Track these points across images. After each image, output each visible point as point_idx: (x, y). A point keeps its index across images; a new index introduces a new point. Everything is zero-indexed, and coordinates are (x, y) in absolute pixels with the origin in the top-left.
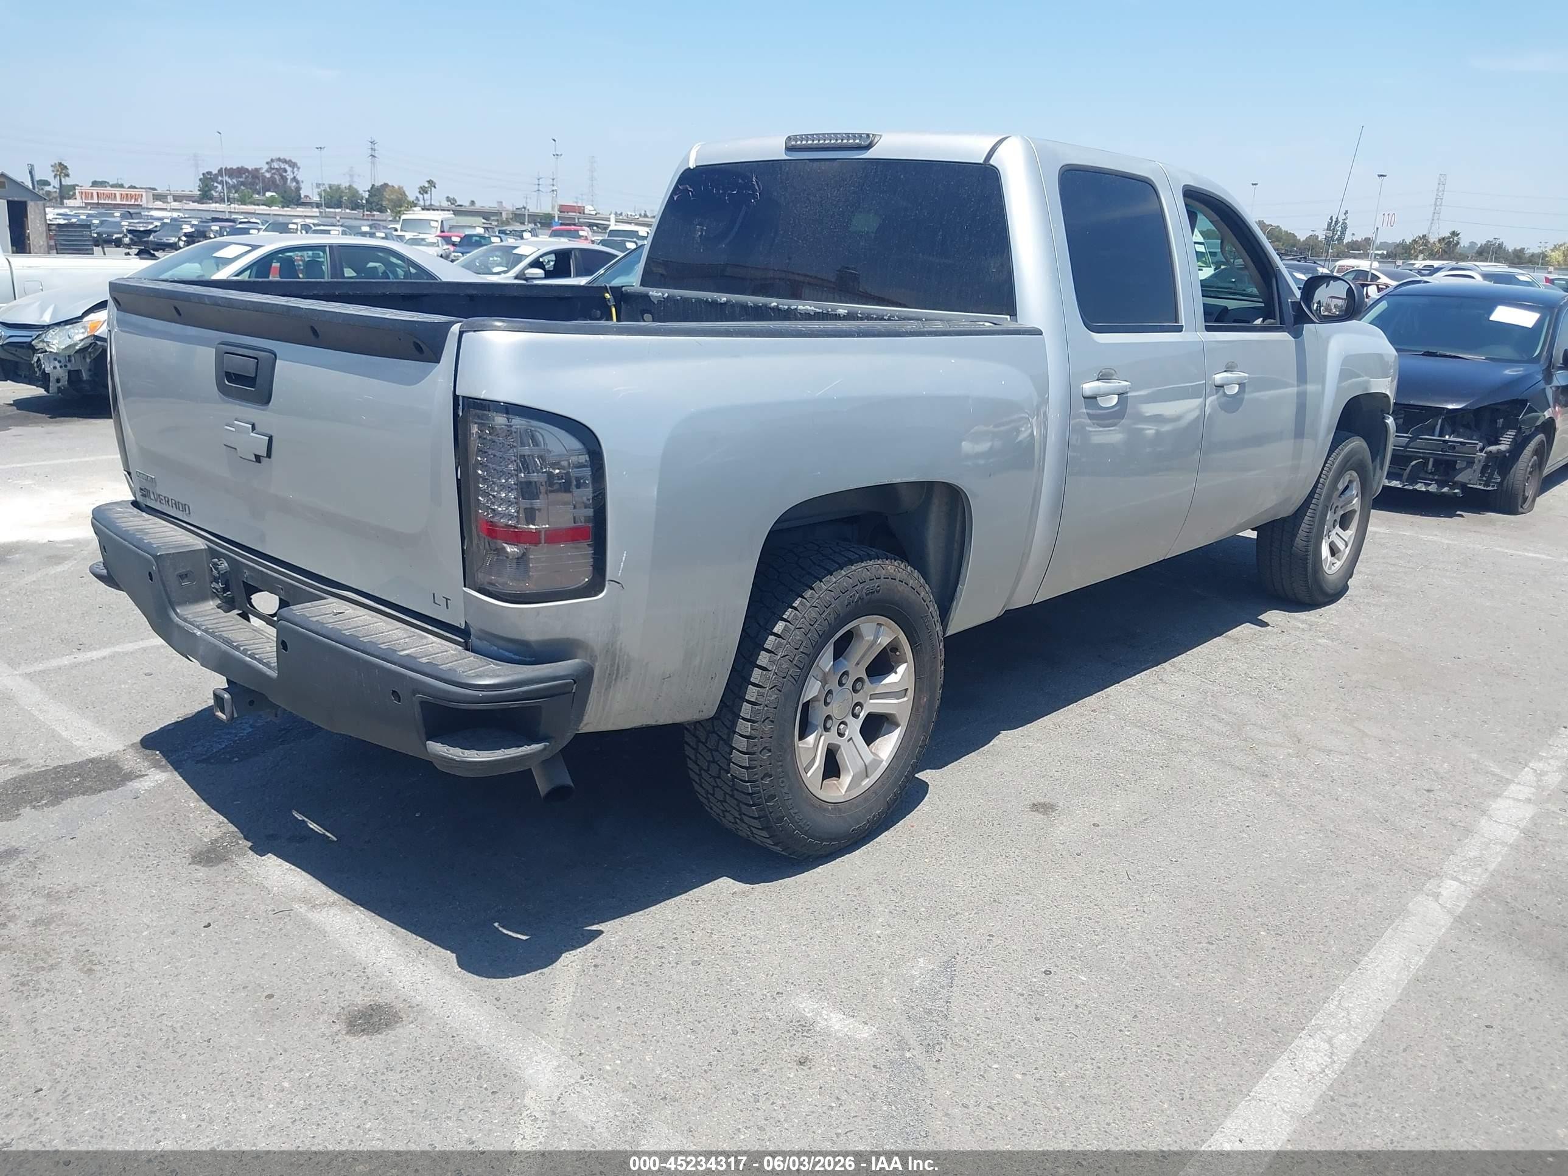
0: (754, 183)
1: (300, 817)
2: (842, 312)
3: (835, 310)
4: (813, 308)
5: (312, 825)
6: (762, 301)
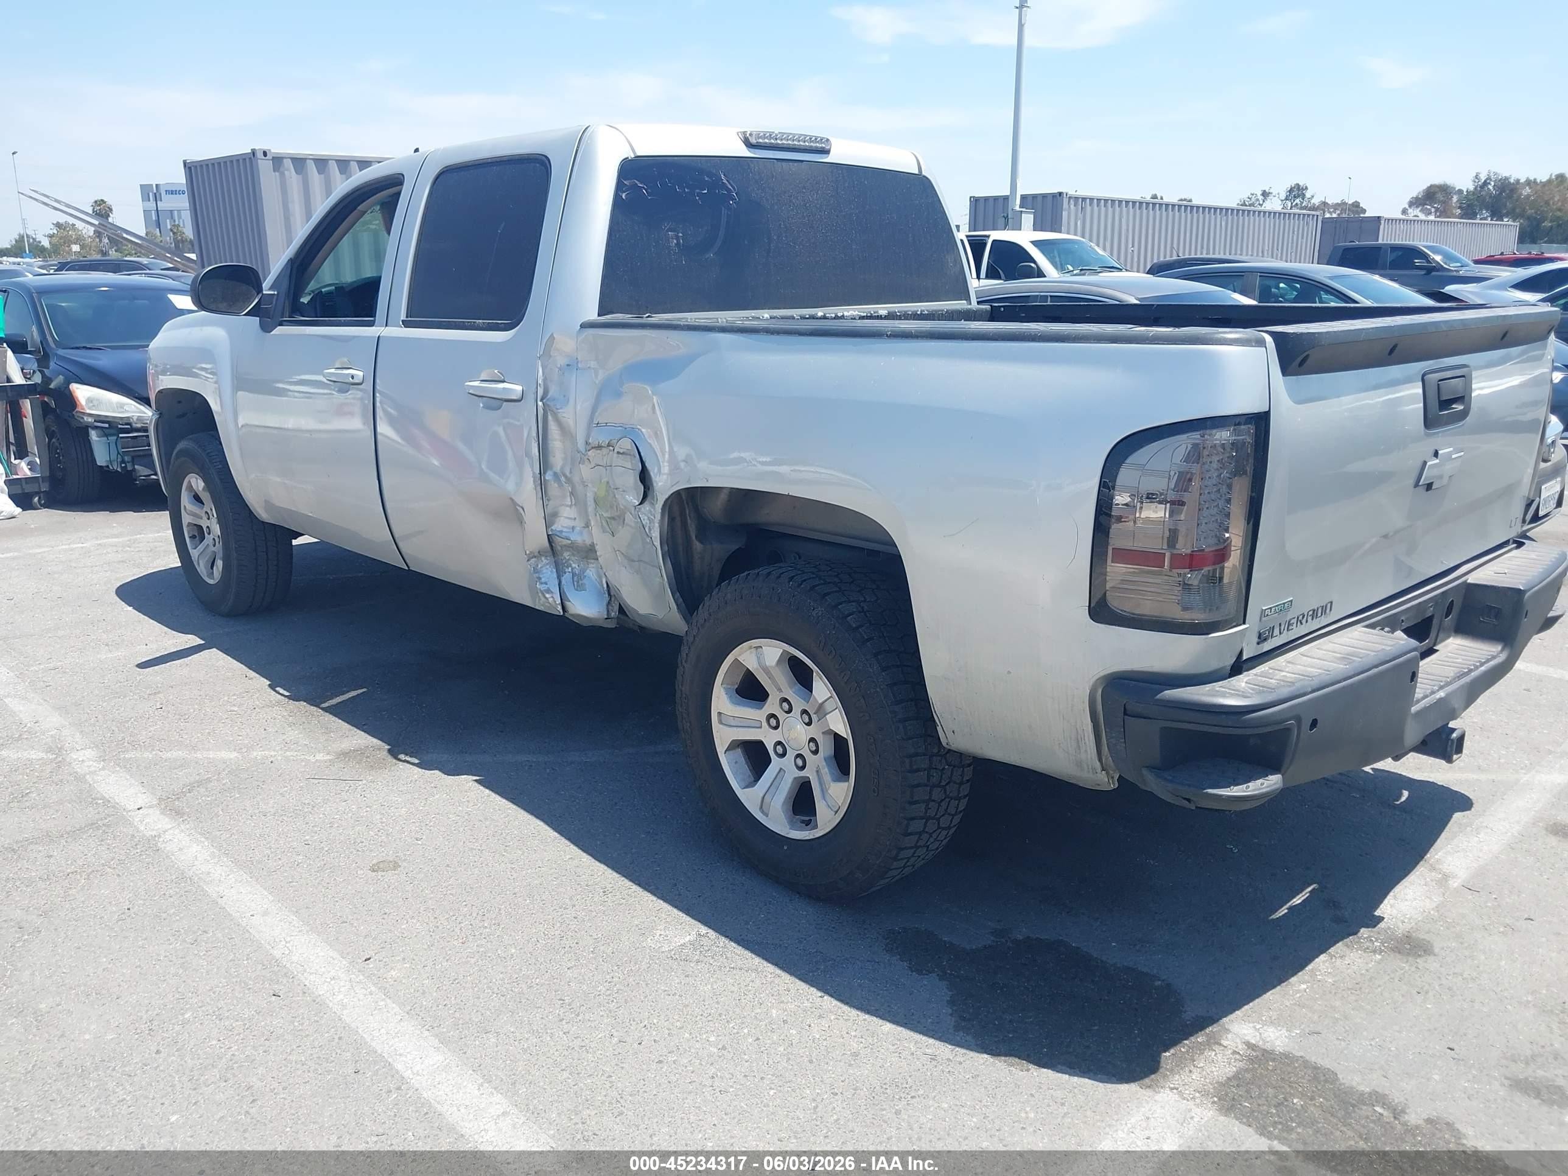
0: (725, 181)
2: (883, 312)
3: (877, 312)
4: (857, 313)
5: (1297, 900)
6: (809, 313)
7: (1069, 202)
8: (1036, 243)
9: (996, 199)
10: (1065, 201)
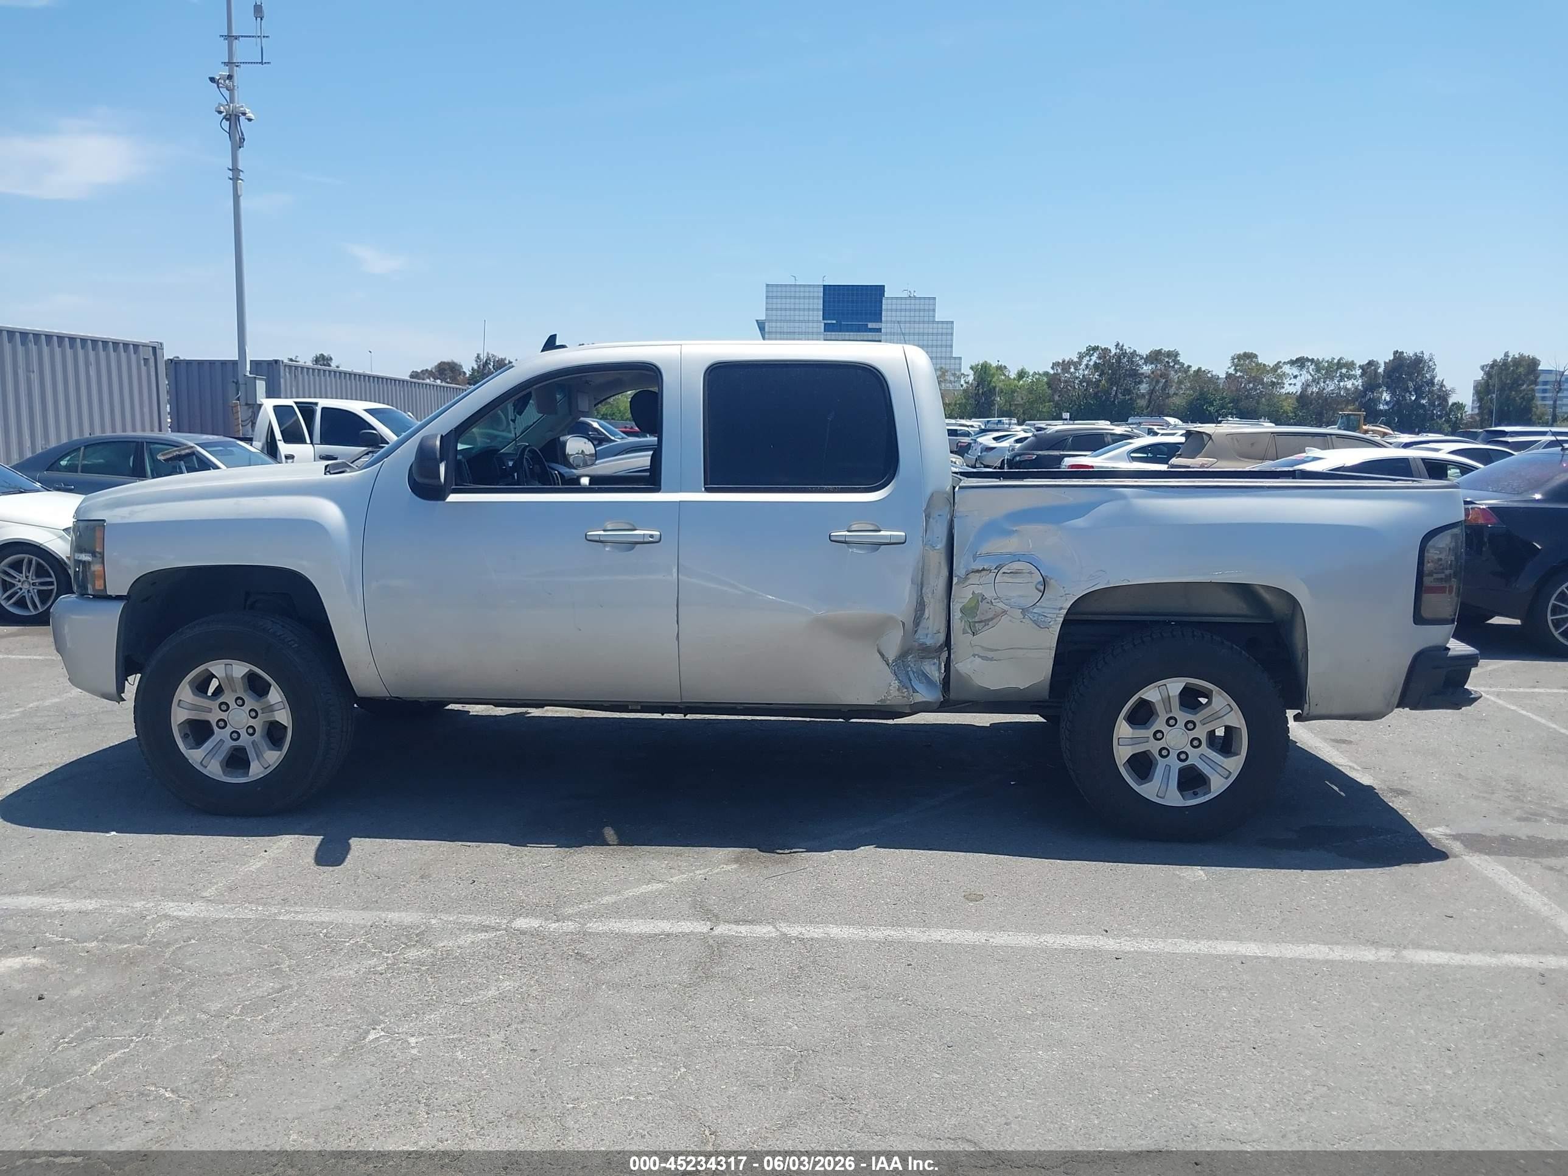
1: (1342, 793)
5: (1336, 789)
7: (285, 370)
8: (369, 411)
9: (224, 363)
10: (282, 368)
